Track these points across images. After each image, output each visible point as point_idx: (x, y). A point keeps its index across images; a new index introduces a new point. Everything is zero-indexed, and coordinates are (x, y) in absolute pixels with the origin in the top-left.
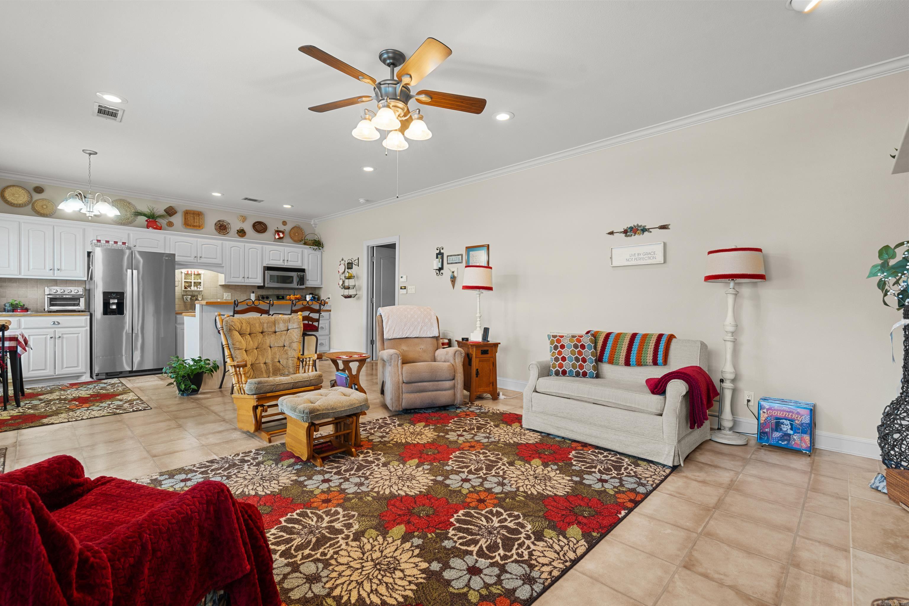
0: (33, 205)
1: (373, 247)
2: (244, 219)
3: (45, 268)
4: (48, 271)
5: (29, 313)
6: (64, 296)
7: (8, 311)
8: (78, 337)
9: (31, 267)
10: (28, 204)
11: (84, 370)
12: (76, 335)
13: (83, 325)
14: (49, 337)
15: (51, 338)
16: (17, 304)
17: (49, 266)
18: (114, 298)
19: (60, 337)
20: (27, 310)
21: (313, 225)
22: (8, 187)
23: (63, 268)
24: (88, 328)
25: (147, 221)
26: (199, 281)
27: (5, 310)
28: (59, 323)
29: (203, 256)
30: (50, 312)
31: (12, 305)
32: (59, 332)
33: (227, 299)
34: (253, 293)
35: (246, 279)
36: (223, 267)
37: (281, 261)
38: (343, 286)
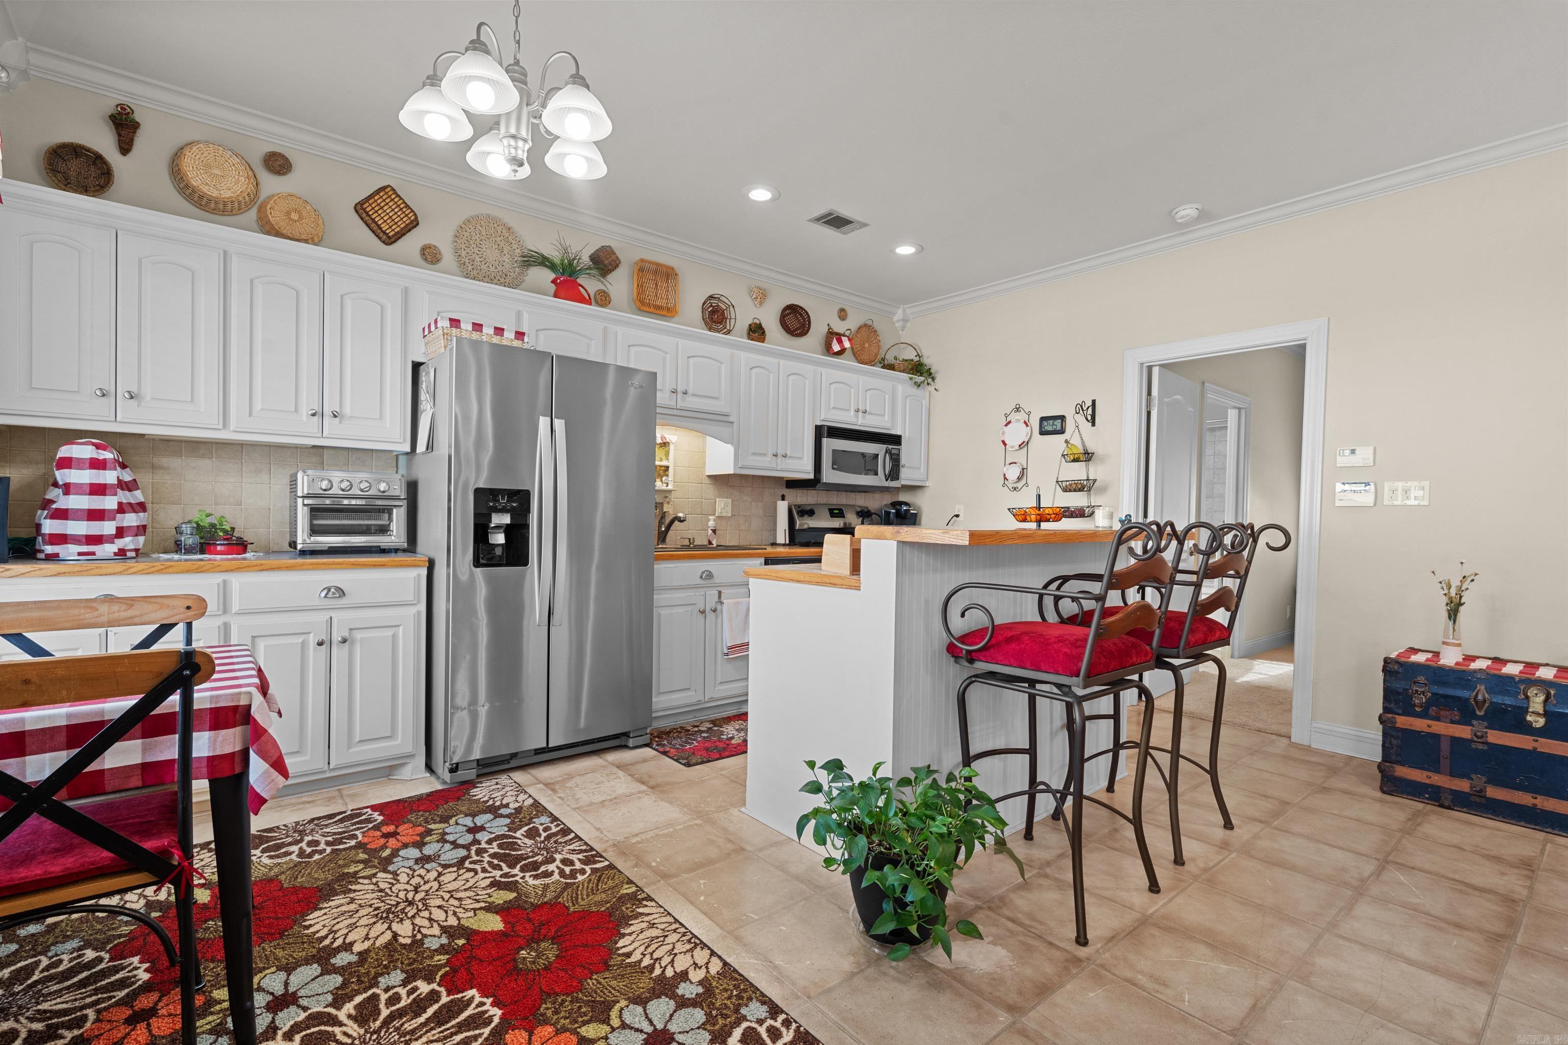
0: (261, 210)
1: (1150, 368)
2: (761, 296)
3: (296, 410)
4: (304, 418)
5: (247, 555)
6: (346, 502)
7: (189, 551)
8: (394, 637)
9: (258, 406)
10: (248, 207)
11: (409, 749)
12: (389, 632)
13: (410, 597)
14: (312, 640)
15: (320, 644)
16: (213, 526)
17: (309, 402)
18: (503, 510)
19: (344, 641)
20: (241, 546)
21: (898, 325)
22: (190, 144)
23: (347, 410)
24: (423, 607)
25: (554, 282)
26: (665, 463)
27: (178, 547)
28: (341, 593)
29: (690, 391)
30: (314, 553)
31: (199, 528)
32: (343, 620)
33: (724, 515)
34: (783, 498)
35: (780, 459)
36: (732, 423)
37: (852, 413)
38: (1023, 482)
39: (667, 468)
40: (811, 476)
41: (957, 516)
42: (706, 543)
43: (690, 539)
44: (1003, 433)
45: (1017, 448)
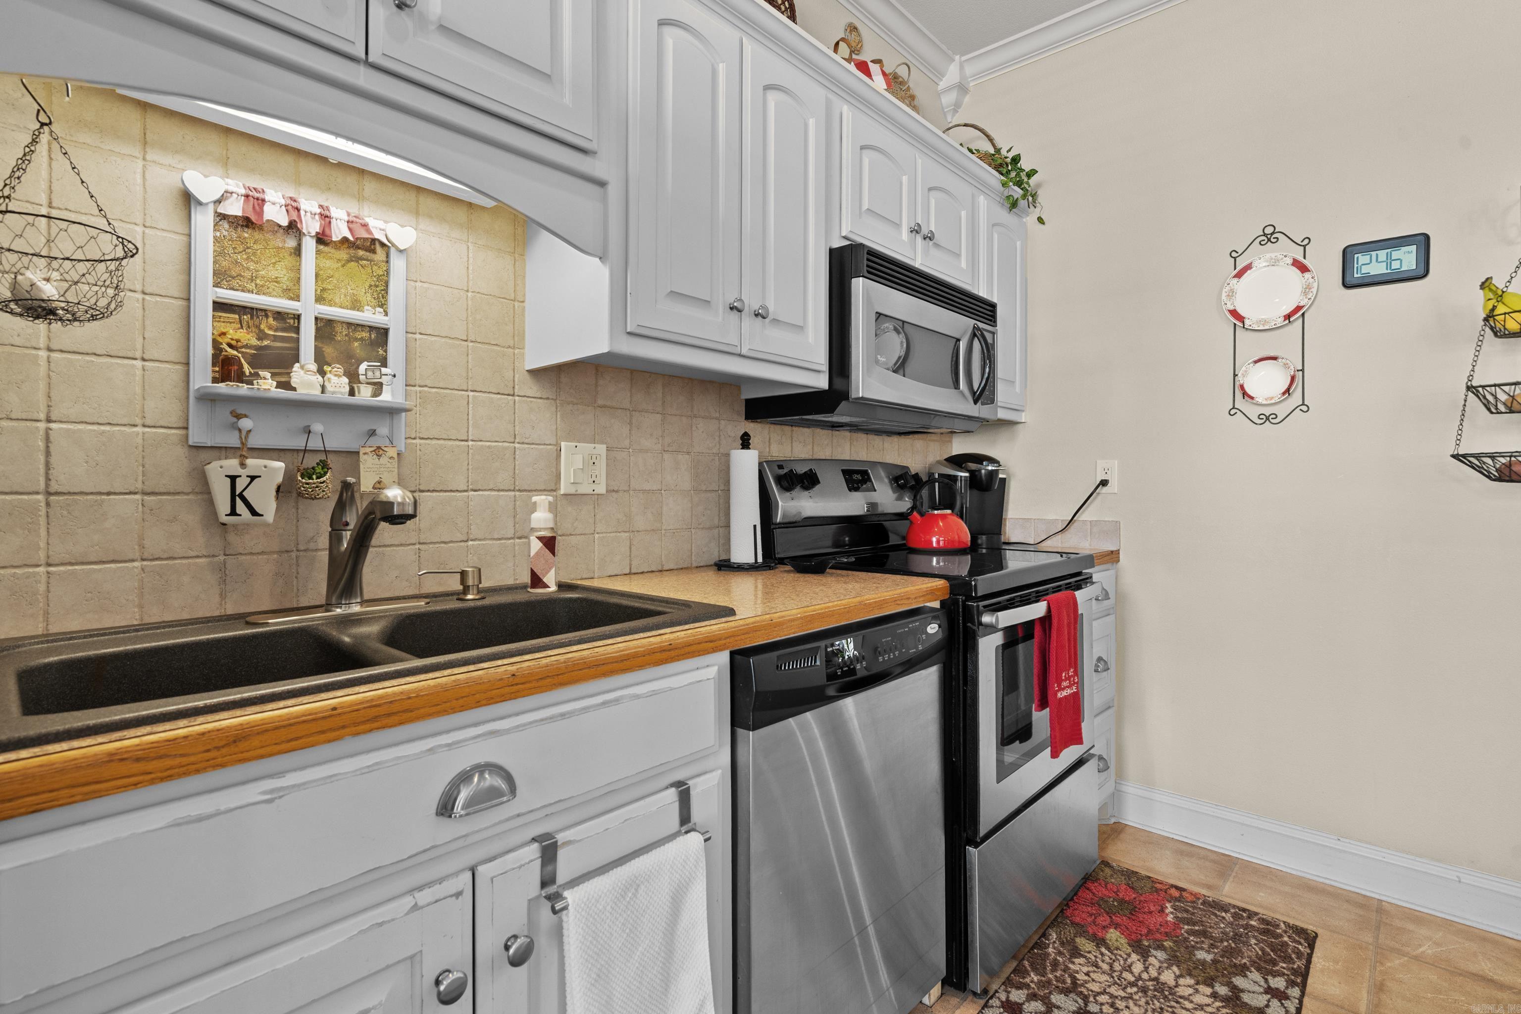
26: (370, 316)
33: (585, 489)
34: (745, 442)
35: (748, 323)
36: (602, 184)
37: (905, 234)
38: (1296, 398)
39: (383, 333)
40: (822, 382)
41: (1104, 483)
42: (526, 579)
43: (463, 574)
44: (1232, 294)
45: (1280, 322)
